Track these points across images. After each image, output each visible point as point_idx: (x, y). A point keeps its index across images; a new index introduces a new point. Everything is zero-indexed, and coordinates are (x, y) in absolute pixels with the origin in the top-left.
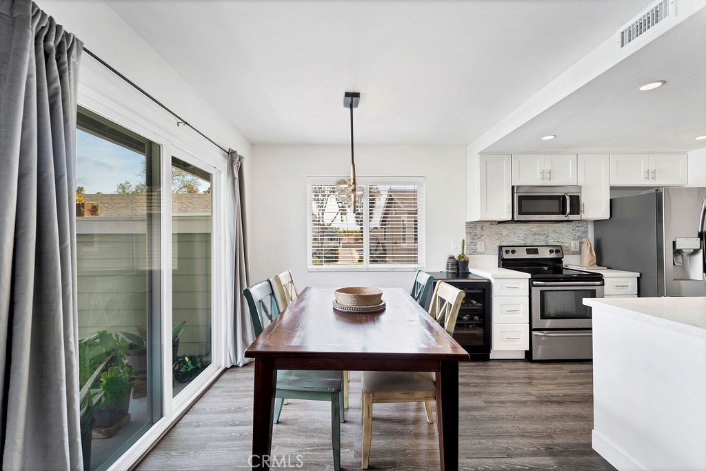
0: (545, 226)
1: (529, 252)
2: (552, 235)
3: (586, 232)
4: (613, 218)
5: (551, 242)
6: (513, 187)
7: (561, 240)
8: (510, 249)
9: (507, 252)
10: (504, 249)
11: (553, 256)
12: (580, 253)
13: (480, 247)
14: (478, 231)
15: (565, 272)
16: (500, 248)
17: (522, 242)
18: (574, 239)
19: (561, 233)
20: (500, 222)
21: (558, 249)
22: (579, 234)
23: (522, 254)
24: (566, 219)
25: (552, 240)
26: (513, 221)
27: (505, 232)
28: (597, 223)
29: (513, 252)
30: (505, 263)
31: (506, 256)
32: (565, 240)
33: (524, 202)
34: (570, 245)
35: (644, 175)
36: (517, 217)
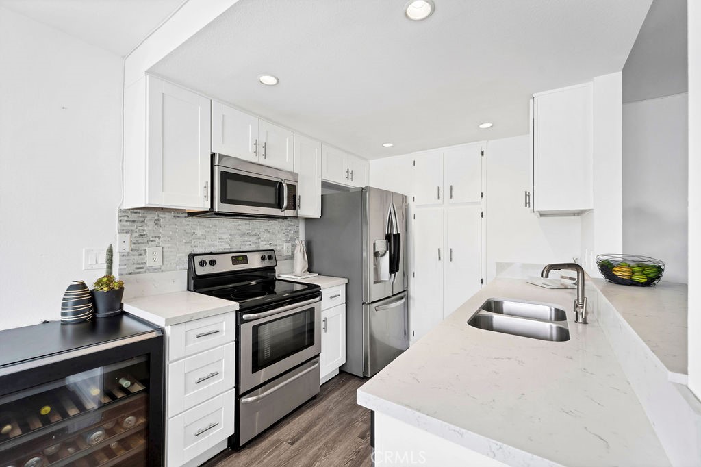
0: (257, 223)
1: (236, 261)
2: (264, 236)
3: (297, 232)
4: (324, 217)
5: (263, 246)
6: (213, 156)
7: (274, 243)
8: (208, 259)
9: (203, 264)
10: (197, 260)
11: (267, 264)
12: (292, 257)
13: (152, 257)
14: (149, 228)
15: (279, 288)
16: (192, 257)
17: (225, 247)
18: (287, 241)
19: (274, 234)
20: (191, 214)
21: (269, 255)
22: (291, 235)
23: (225, 265)
24: (282, 214)
25: (264, 243)
26: (212, 213)
27: (199, 232)
28: (308, 221)
29: (212, 263)
30: (202, 284)
31: (200, 271)
32: (278, 242)
33: (229, 182)
34: (283, 248)
35: (345, 175)
36: (219, 206)
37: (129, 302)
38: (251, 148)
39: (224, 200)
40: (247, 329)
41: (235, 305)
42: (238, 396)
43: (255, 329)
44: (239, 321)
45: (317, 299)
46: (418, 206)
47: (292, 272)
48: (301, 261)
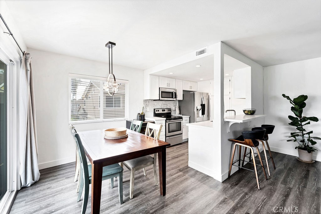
0: (167, 102)
1: (163, 111)
2: (168, 105)
3: (176, 104)
4: (184, 100)
5: (168, 107)
6: (159, 88)
8: (158, 110)
9: (157, 111)
10: (156, 110)
11: (169, 112)
12: (175, 110)
13: (148, 109)
14: (147, 103)
15: (172, 117)
16: (154, 109)
17: (160, 108)
18: (174, 106)
19: (171, 104)
20: (154, 100)
21: (170, 110)
23: (161, 112)
24: (173, 100)
26: (159, 100)
27: (156, 104)
28: (179, 101)
29: (158, 111)
30: (156, 115)
31: (156, 112)
32: (172, 106)
33: (163, 93)
34: (173, 108)
35: (189, 88)
36: (161, 99)
37: (146, 117)
38: (166, 85)
39: (162, 97)
40: (167, 124)
41: (165, 119)
42: (166, 137)
43: (169, 124)
44: (166, 122)
45: (182, 120)
46: (211, 96)
47: (175, 114)
48: (178, 111)
